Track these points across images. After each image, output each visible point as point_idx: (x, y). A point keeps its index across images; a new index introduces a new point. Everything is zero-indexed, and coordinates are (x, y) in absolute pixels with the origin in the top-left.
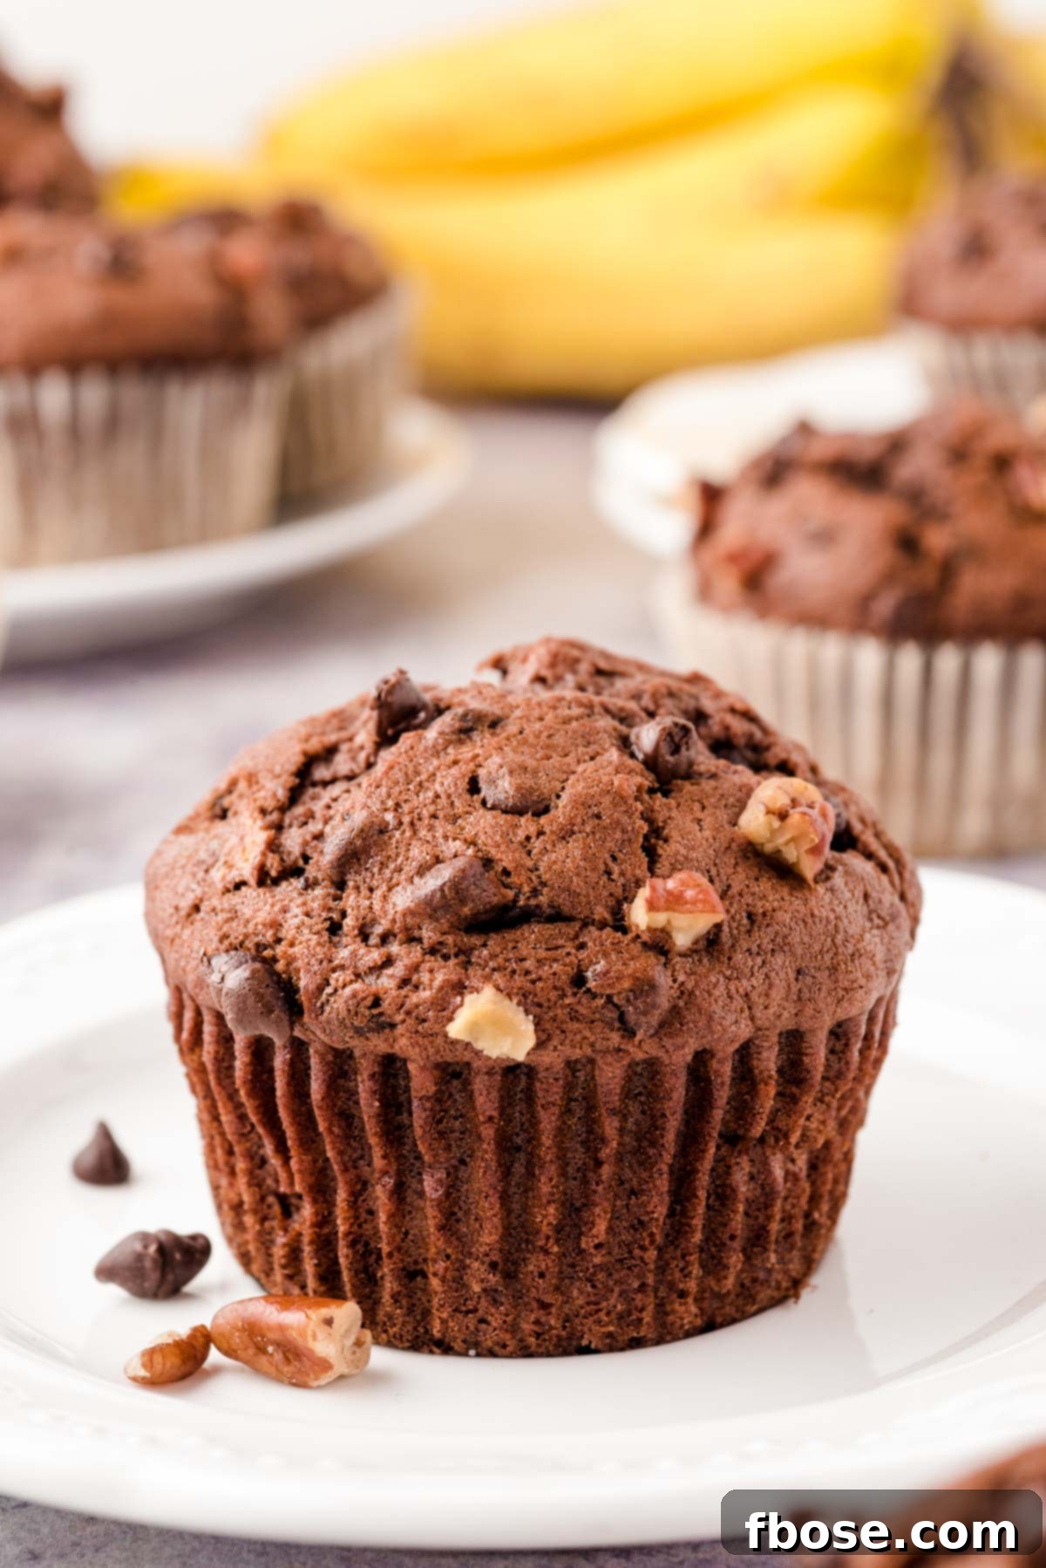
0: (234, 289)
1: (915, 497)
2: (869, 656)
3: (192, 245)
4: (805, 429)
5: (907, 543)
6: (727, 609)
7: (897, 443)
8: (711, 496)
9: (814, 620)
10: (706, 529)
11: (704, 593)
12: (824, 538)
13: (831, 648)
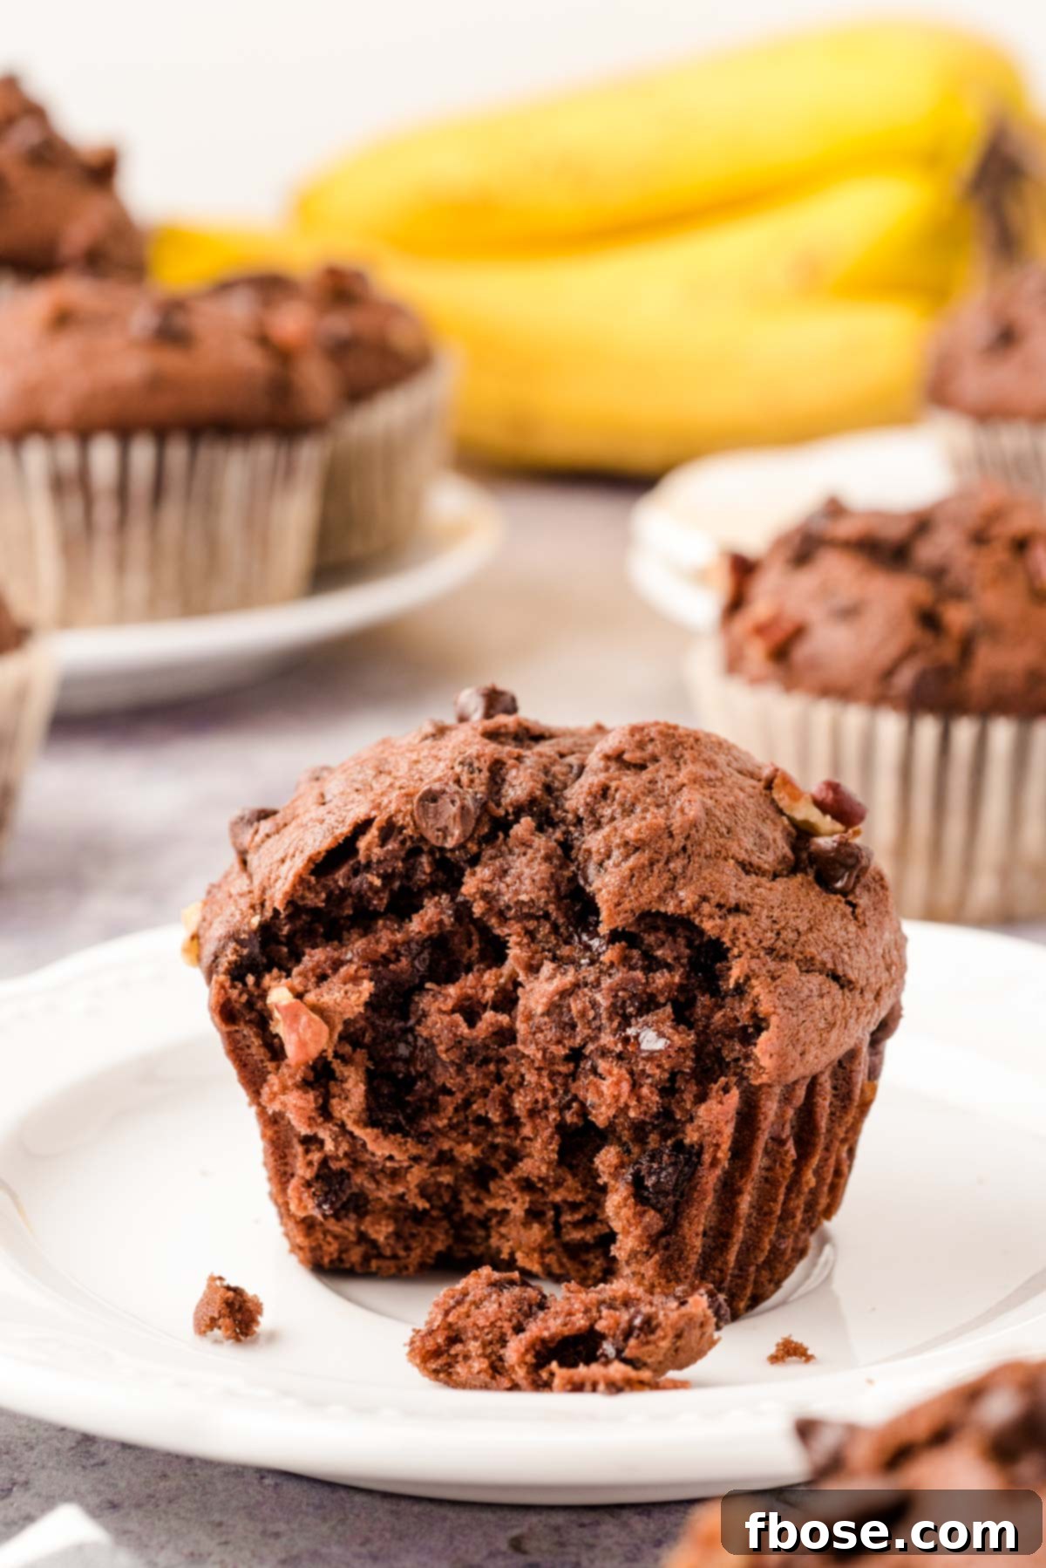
0: (282, 355)
1: (937, 574)
2: (890, 726)
3: (239, 309)
4: (835, 508)
5: (929, 620)
6: (755, 681)
7: (923, 524)
8: (743, 569)
9: (838, 692)
10: (736, 604)
11: (733, 664)
12: (849, 613)
13: (854, 717)
